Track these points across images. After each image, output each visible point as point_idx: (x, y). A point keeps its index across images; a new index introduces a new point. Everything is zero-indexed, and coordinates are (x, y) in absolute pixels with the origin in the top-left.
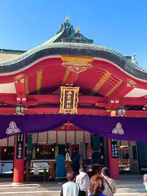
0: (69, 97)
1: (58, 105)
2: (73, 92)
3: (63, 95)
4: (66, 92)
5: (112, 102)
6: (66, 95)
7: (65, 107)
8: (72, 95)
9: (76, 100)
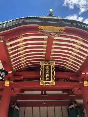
0: (47, 71)
2: (50, 66)
3: (42, 69)
4: (45, 66)
5: (83, 73)
6: (45, 69)
7: (45, 80)
8: (50, 69)
9: (53, 73)
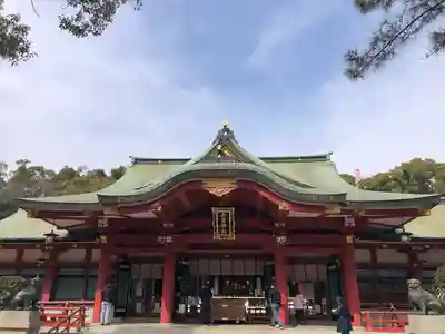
0: (224, 220)
1: (210, 230)
2: (227, 214)
3: (215, 217)
4: (219, 214)
6: (220, 218)
7: (220, 232)
8: (227, 217)
9: (232, 223)
